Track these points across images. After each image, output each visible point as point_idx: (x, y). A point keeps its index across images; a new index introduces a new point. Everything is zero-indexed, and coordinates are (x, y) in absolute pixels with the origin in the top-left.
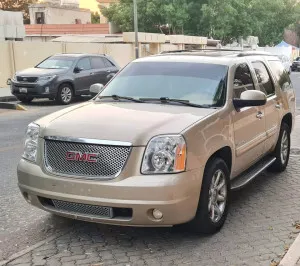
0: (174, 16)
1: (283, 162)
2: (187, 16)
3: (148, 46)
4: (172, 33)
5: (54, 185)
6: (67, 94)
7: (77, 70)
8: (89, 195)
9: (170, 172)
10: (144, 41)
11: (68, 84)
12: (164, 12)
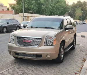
0: (33, 9)
1: (74, 47)
2: (37, 9)
3: (26, 17)
4: (33, 14)
5: (20, 49)
6: (5, 30)
7: (8, 23)
8: (30, 51)
9: (52, 45)
10: (25, 16)
11: (5, 27)
12: (30, 7)
